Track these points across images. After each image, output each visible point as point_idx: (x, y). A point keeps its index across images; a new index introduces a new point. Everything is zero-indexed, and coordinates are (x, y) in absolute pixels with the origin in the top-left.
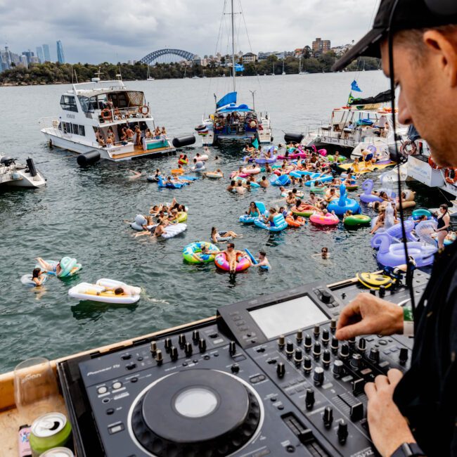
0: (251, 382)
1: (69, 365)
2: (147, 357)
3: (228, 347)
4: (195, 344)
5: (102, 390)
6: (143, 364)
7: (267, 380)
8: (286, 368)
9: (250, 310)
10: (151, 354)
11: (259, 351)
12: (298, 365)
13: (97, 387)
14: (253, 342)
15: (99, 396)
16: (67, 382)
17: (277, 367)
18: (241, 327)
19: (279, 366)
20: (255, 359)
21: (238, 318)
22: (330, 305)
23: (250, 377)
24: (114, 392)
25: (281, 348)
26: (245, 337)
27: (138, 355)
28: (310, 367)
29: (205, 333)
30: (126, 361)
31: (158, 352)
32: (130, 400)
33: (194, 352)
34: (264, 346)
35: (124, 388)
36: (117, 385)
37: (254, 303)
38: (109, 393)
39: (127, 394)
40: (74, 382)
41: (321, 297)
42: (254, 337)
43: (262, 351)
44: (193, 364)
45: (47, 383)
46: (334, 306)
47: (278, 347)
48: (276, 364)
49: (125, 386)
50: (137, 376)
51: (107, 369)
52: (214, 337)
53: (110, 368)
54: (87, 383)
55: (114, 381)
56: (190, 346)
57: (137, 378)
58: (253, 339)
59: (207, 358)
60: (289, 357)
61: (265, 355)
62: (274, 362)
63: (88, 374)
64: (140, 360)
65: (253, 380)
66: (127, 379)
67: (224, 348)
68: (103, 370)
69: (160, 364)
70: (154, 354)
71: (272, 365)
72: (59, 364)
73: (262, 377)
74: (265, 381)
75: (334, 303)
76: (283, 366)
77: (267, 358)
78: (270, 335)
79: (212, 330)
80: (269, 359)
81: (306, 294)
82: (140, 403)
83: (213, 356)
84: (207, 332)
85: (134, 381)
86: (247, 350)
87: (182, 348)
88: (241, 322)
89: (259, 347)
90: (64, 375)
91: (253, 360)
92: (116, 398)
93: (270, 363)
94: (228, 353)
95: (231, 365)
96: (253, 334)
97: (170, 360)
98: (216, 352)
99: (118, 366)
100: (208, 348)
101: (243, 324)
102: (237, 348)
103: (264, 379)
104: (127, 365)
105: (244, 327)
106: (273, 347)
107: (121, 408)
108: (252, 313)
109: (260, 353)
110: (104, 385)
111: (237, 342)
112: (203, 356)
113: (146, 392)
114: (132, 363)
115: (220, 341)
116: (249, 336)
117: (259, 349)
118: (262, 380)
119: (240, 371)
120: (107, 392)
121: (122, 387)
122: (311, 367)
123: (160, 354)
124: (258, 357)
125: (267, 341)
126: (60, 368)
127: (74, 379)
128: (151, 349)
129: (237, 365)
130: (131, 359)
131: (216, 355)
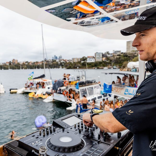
5: (33, 144)
9: (62, 120)
13: (31, 143)
14: (68, 127)
18: (62, 124)
20: (71, 130)
21: (60, 122)
22: (81, 117)
23: (74, 134)
24: (37, 143)
26: (65, 126)
32: (44, 144)
35: (40, 142)
36: (37, 142)
39: (42, 143)
40: (16, 147)
41: (78, 116)
43: (71, 128)
44: (55, 134)
50: (41, 139)
51: (30, 139)
54: (27, 143)
55: (35, 141)
58: (67, 126)
59: (58, 132)
63: (25, 141)
66: (38, 140)
69: (44, 136)
72: (5, 145)
73: (77, 133)
77: (74, 130)
78: (71, 125)
81: (74, 115)
86: (67, 129)
89: (70, 128)
92: (39, 145)
93: (76, 130)
96: (66, 125)
99: (33, 138)
100: (56, 130)
106: (73, 127)
108: (63, 121)
114: (37, 137)
115: (58, 128)
119: (70, 132)
120: (35, 144)
121: (38, 142)
125: (71, 127)
128: (39, 133)
129: (68, 132)
130: (35, 136)
131: (60, 131)
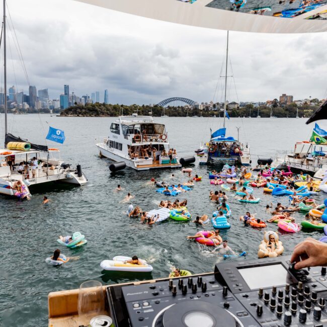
0: (237, 315)
1: (114, 289)
3: (222, 290)
4: (199, 286)
5: (136, 305)
6: (163, 293)
7: (249, 316)
8: (263, 310)
9: (239, 268)
10: (169, 288)
11: (244, 296)
12: (273, 310)
13: (133, 303)
14: (240, 290)
15: (134, 309)
16: (112, 300)
17: (256, 308)
18: (231, 279)
19: (258, 307)
20: (241, 301)
21: (230, 272)
23: (237, 312)
24: (144, 307)
25: (261, 297)
26: (234, 286)
27: (160, 287)
29: (206, 280)
30: (152, 290)
31: (174, 286)
32: (154, 314)
33: (198, 291)
34: (248, 294)
35: (150, 306)
36: (146, 304)
37: (242, 264)
38: (140, 308)
39: (152, 310)
40: (117, 300)
41: (291, 266)
42: (241, 286)
43: (247, 296)
44: (197, 298)
45: (98, 301)
47: (258, 296)
48: (257, 306)
50: (159, 300)
51: (140, 293)
52: (212, 283)
53: (142, 293)
54: (127, 300)
55: (144, 301)
56: (196, 286)
57: (159, 301)
58: (240, 288)
59: (207, 296)
60: (266, 303)
61: (248, 299)
62: (255, 305)
63: (128, 295)
64: (161, 290)
65: (239, 314)
66: (152, 301)
67: (219, 291)
68: (137, 293)
69: (174, 295)
70: (171, 288)
71: (253, 307)
72: (108, 288)
74: (247, 316)
76: (261, 308)
77: (250, 301)
78: (252, 287)
79: (211, 279)
80: (252, 303)
81: (280, 263)
82: (161, 316)
83: (211, 295)
84: (207, 279)
85: (157, 303)
86: (235, 295)
87: (190, 287)
88: (232, 275)
89: (244, 294)
90: (111, 295)
91: (240, 302)
92: (145, 311)
93: (252, 305)
94: (222, 295)
95: (224, 303)
96: (240, 285)
97: (181, 293)
98: (213, 293)
99: (147, 292)
100: (208, 289)
101: (233, 277)
102: (228, 292)
103: (247, 315)
104: (153, 292)
105: (234, 279)
106: (255, 295)
107: (148, 318)
108: (240, 271)
109: (245, 298)
110: (137, 302)
111: (228, 288)
112: (204, 294)
113: (165, 311)
114: (156, 292)
115: (216, 286)
116: (237, 285)
118: (245, 315)
119: (230, 307)
120: (139, 307)
121: (149, 305)
122: (282, 312)
123: (175, 288)
124: (243, 300)
126: (108, 291)
127: (117, 298)
128: (169, 284)
129: (228, 303)
130: (155, 289)
131: (213, 295)
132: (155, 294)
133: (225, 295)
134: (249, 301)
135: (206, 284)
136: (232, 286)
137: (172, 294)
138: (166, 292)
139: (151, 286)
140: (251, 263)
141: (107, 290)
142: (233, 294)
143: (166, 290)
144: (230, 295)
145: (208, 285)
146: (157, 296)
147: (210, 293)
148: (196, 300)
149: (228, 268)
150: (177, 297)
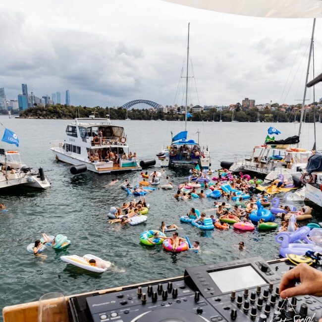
0: (211, 321)
1: (78, 300)
2: (135, 297)
3: (194, 296)
4: (170, 292)
5: (104, 317)
6: (132, 302)
7: (224, 320)
8: (238, 313)
9: (209, 272)
10: (137, 296)
11: (216, 300)
12: (246, 312)
13: (100, 314)
14: (212, 294)
15: (102, 321)
16: (76, 311)
17: (230, 312)
18: (203, 283)
19: (233, 311)
20: (214, 305)
21: (200, 276)
22: (268, 273)
23: (211, 317)
24: (112, 319)
25: (233, 300)
26: (206, 290)
27: (128, 295)
28: (255, 314)
29: (177, 285)
30: (120, 299)
31: (144, 294)
33: (168, 298)
34: (220, 298)
35: (119, 317)
36: (114, 314)
37: (212, 267)
38: (108, 319)
39: (121, 321)
40: (81, 311)
41: (261, 267)
42: (213, 290)
43: (219, 300)
44: (169, 305)
45: (61, 313)
46: (270, 274)
47: (230, 299)
48: (230, 310)
49: (120, 315)
50: (128, 309)
51: (107, 303)
52: (183, 288)
53: (109, 303)
54: (92, 311)
55: (112, 312)
56: (166, 292)
57: (128, 311)
58: (212, 292)
59: (179, 302)
60: (239, 306)
61: (221, 303)
62: (228, 309)
63: (93, 306)
64: (130, 299)
65: (213, 319)
66: (121, 311)
67: (191, 296)
68: (104, 304)
69: (144, 303)
70: (140, 296)
71: (226, 311)
72: (70, 299)
73: (221, 318)
75: (270, 273)
76: (236, 311)
77: (223, 305)
78: (224, 291)
79: (181, 284)
80: (225, 307)
81: (249, 265)
83: (182, 301)
84: (177, 284)
85: (126, 313)
86: (207, 299)
87: (160, 294)
88: (203, 279)
89: (216, 298)
90: (74, 306)
91: (213, 306)
93: (225, 309)
94: (193, 300)
95: (197, 308)
96: (212, 289)
97: (151, 301)
98: (185, 298)
99: (114, 302)
100: (179, 295)
101: (204, 281)
102: (200, 297)
103: (222, 320)
104: (121, 302)
105: (205, 283)
106: (227, 298)
108: (211, 274)
109: (217, 302)
110: (105, 313)
111: (200, 293)
112: (175, 300)
114: (124, 301)
115: (187, 291)
116: (209, 289)
117: (217, 299)
118: (220, 320)
119: (203, 313)
120: (107, 318)
121: (117, 316)
122: (257, 314)
123: (145, 296)
124: (216, 304)
126: (71, 301)
127: (82, 309)
128: (137, 292)
129: (201, 308)
130: (123, 298)
131: (185, 301)
132: (124, 304)
133: (197, 300)
134: (221, 305)
135: (176, 290)
136: (204, 291)
137: (141, 303)
138: (135, 301)
139: (118, 295)
140: (221, 265)
141: (69, 301)
142: (205, 299)
143: (135, 298)
144: (202, 300)
145: (179, 291)
146: (126, 305)
147: (182, 299)
148: (167, 307)
149: (199, 272)
150: (147, 305)
